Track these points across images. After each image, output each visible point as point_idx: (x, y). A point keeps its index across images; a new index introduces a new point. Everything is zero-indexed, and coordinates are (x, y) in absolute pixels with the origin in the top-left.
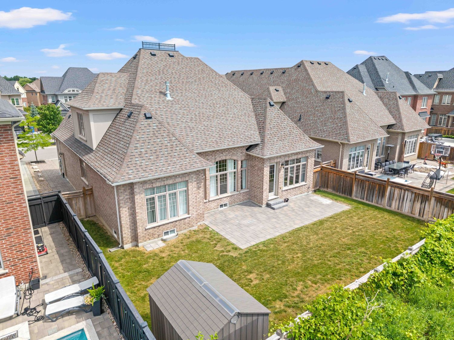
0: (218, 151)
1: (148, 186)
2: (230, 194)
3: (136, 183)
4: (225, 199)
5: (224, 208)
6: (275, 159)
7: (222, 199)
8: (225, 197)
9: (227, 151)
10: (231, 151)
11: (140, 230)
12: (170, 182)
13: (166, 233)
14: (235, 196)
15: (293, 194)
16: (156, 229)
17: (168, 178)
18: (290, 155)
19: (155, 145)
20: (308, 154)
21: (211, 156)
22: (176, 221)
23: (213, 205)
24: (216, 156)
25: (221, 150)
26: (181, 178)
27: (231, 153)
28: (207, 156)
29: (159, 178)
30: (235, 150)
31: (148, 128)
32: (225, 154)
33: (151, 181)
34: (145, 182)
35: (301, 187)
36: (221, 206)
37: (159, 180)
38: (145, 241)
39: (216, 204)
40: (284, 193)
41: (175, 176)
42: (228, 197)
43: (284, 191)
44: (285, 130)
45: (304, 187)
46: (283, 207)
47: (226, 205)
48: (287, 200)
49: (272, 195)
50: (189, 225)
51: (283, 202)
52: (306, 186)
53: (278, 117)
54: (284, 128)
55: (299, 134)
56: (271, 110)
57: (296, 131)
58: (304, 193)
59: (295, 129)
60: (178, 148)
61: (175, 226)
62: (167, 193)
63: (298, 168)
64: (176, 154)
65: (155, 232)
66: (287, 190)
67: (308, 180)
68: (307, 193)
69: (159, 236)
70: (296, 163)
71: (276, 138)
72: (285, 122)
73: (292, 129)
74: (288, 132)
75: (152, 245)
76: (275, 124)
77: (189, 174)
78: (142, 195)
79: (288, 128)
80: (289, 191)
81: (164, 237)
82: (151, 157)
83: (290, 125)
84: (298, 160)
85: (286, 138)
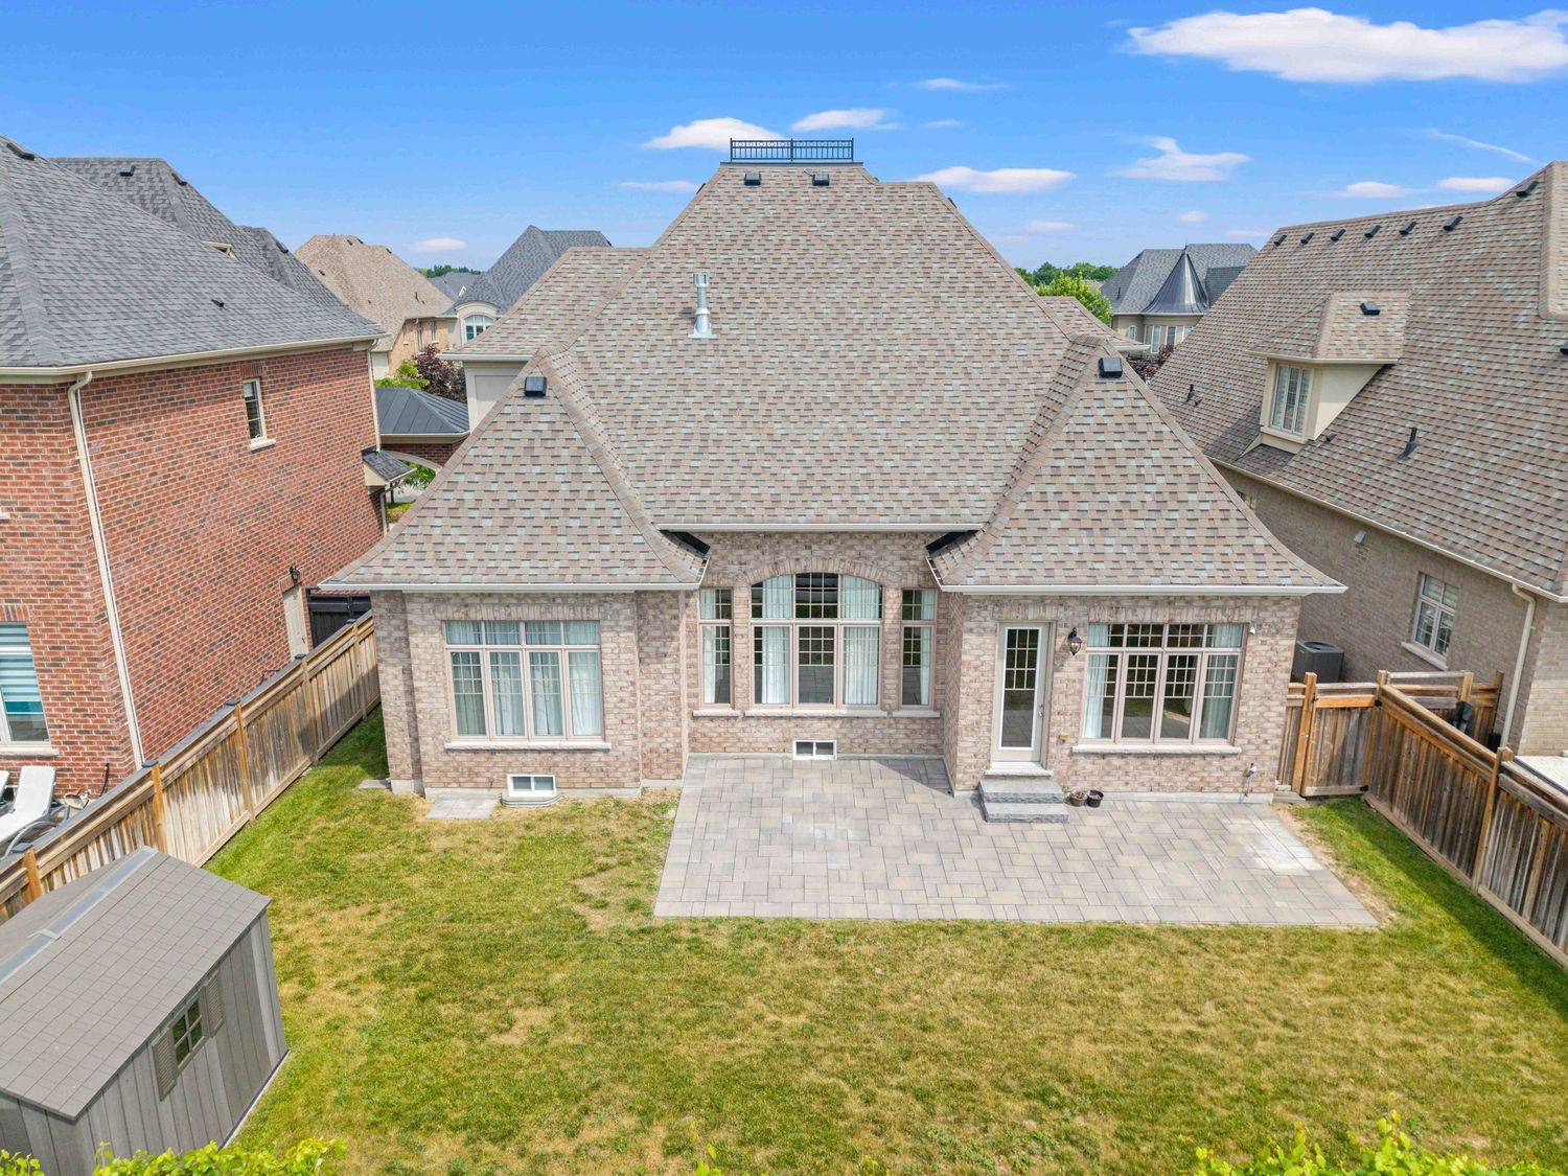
0: (788, 535)
1: (450, 612)
2: (843, 712)
3: (412, 596)
4: (817, 725)
5: (816, 757)
6: (1026, 606)
7: (808, 722)
8: (820, 718)
9: (830, 542)
10: (850, 542)
11: (427, 747)
12: (533, 613)
13: (522, 782)
14: (870, 724)
15: (1143, 778)
16: (482, 758)
17: (522, 598)
18: (1124, 603)
19: (518, 486)
20: (1247, 615)
21: (757, 552)
22: (554, 751)
23: (766, 734)
24: (777, 553)
25: (803, 534)
26: (573, 607)
27: (853, 553)
28: (741, 547)
29: (490, 595)
30: (868, 542)
31: (519, 426)
32: (819, 553)
33: (463, 599)
34: (439, 598)
35: (1199, 762)
36: (804, 747)
37: (489, 600)
38: (446, 785)
39: (777, 735)
40: (1084, 764)
41: (551, 598)
42: (835, 718)
43: (1087, 754)
44: (1134, 488)
45: (1216, 762)
46: (1039, 819)
47: (826, 747)
48: (1093, 801)
49: (1019, 760)
50: (606, 777)
51: (1055, 800)
52: (1233, 761)
53: (1125, 428)
54: (1133, 479)
55: (1217, 515)
56: (1098, 394)
57: (1208, 497)
58: (1217, 790)
59: (1203, 487)
60: (591, 505)
61: (543, 768)
62: (524, 650)
63: (1183, 668)
64: (575, 523)
65: (471, 770)
66: (1103, 756)
67: (1245, 734)
68: (1236, 797)
69: (491, 784)
70: (1172, 643)
71: (1064, 515)
72: (1155, 454)
73: (1182, 488)
74: (1148, 498)
75: (462, 804)
76: (1088, 454)
77: (605, 598)
78: (436, 639)
79: (1161, 480)
80: (1116, 762)
81: (512, 793)
82: (486, 523)
83: (1180, 470)
84: (1190, 634)
85: (1125, 524)
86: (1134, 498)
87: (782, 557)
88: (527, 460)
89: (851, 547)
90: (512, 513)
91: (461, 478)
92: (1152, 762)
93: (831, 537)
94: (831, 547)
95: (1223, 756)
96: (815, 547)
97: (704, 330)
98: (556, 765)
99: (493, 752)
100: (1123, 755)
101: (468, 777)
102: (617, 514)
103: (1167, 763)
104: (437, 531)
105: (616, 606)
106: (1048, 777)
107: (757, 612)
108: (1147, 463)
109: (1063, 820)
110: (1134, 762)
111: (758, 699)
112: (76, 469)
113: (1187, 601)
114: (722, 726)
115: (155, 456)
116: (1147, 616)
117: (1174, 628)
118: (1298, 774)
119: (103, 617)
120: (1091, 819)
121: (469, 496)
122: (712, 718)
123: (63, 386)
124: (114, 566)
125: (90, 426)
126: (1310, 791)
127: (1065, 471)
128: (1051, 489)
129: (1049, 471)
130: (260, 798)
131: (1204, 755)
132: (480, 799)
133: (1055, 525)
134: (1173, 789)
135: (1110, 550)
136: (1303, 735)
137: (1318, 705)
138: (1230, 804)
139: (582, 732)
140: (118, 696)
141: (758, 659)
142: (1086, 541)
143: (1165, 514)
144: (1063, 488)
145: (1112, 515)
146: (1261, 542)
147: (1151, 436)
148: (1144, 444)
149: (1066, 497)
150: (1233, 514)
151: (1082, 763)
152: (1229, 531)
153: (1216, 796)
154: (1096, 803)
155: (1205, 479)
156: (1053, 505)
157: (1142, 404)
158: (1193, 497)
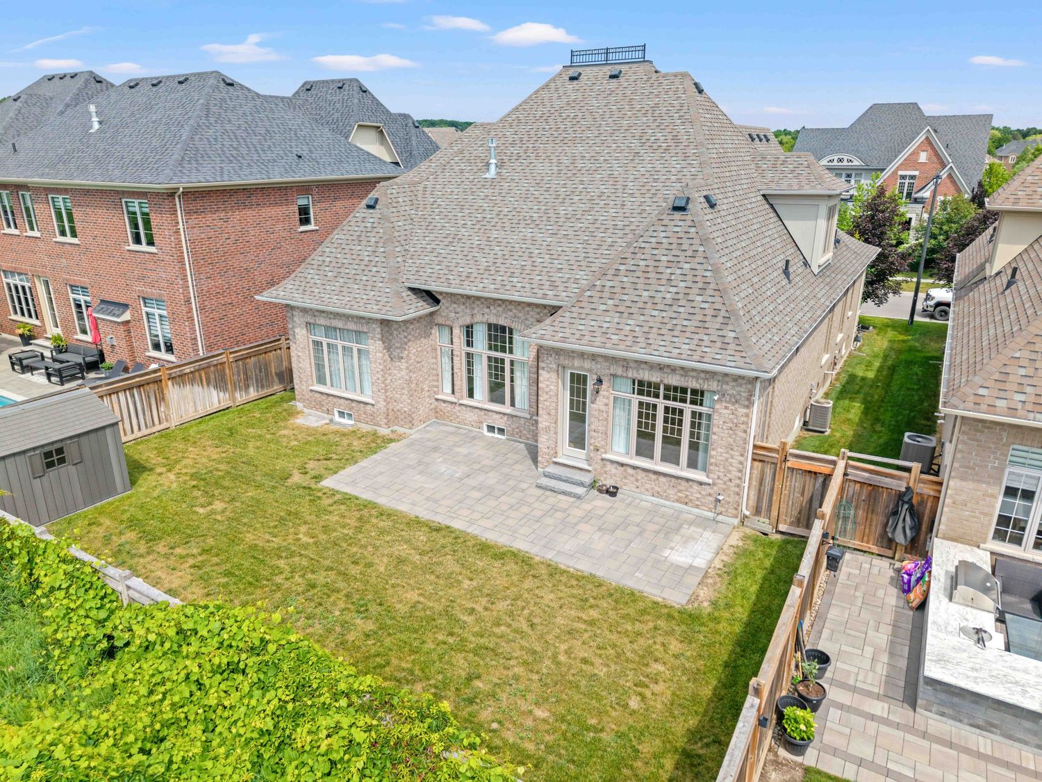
0: (478, 298)
1: (309, 319)
2: (509, 411)
3: (296, 308)
4: (495, 416)
5: (496, 435)
6: (573, 358)
7: (490, 414)
8: (497, 413)
9: (500, 306)
10: (510, 307)
12: (342, 324)
13: (341, 414)
15: (648, 486)
16: (325, 397)
17: (336, 315)
18: (632, 365)
19: (348, 256)
20: (714, 385)
21: (463, 307)
22: (353, 401)
23: (471, 416)
24: (473, 309)
25: (486, 299)
26: (356, 323)
27: (511, 314)
28: (455, 303)
29: (323, 312)
30: (519, 308)
31: (359, 224)
32: (494, 311)
33: (314, 313)
34: (305, 311)
35: (684, 483)
36: (491, 429)
37: (323, 315)
38: (312, 408)
39: (477, 418)
40: (613, 468)
41: (347, 317)
42: (504, 414)
43: (612, 462)
44: (662, 288)
45: (696, 487)
46: (564, 493)
47: (501, 431)
48: (612, 492)
49: (575, 457)
51: (582, 484)
52: (708, 490)
53: (674, 246)
54: (663, 282)
55: (710, 312)
56: (666, 222)
57: (710, 299)
58: (697, 507)
59: (710, 292)
60: (375, 269)
62: (340, 343)
63: (674, 417)
64: (365, 278)
65: (323, 402)
66: (622, 465)
67: (716, 472)
68: (711, 515)
69: (328, 411)
70: (666, 397)
71: (610, 302)
72: (687, 266)
73: (695, 291)
74: (669, 296)
75: (314, 419)
76: (642, 263)
77: (369, 320)
78: (305, 332)
79: (682, 284)
80: (630, 471)
81: (337, 418)
82: (330, 274)
83: (698, 279)
84: (677, 393)
85: (646, 312)
86: (659, 295)
87: (475, 312)
88: (356, 242)
89: (511, 310)
90: (341, 270)
91: (328, 250)
92: (654, 477)
93: (500, 302)
94: (500, 309)
95: (701, 484)
96: (492, 308)
97: (491, 174)
98: (353, 408)
99: (328, 395)
100: (635, 468)
101: (318, 406)
102: (384, 275)
103: (662, 479)
104: (310, 276)
105: (374, 326)
106: (589, 471)
107: (469, 344)
108: (679, 272)
109: (578, 497)
110: (641, 474)
111: (471, 394)
112: (177, 232)
113: (673, 369)
114: (449, 408)
116: (654, 377)
117: (667, 388)
118: (774, 513)
120: (604, 501)
121: (328, 260)
122: (444, 401)
124: (198, 280)
125: (188, 213)
126: (782, 527)
127: (621, 273)
128: (610, 284)
129: (612, 272)
130: (240, 397)
131: (688, 480)
132: (323, 418)
133: (604, 307)
134: (667, 498)
135: (628, 328)
136: (778, 484)
137: (789, 464)
138: (707, 519)
139: (366, 396)
141: (470, 371)
142: (616, 320)
143: (675, 308)
144: (616, 284)
145: (640, 305)
146: (732, 335)
147: (689, 253)
148: (681, 259)
149: (616, 290)
150: (723, 313)
151: (609, 467)
152: (714, 325)
153: (696, 511)
154: (613, 494)
155: (712, 286)
156: (606, 295)
157: (693, 230)
158: (699, 298)
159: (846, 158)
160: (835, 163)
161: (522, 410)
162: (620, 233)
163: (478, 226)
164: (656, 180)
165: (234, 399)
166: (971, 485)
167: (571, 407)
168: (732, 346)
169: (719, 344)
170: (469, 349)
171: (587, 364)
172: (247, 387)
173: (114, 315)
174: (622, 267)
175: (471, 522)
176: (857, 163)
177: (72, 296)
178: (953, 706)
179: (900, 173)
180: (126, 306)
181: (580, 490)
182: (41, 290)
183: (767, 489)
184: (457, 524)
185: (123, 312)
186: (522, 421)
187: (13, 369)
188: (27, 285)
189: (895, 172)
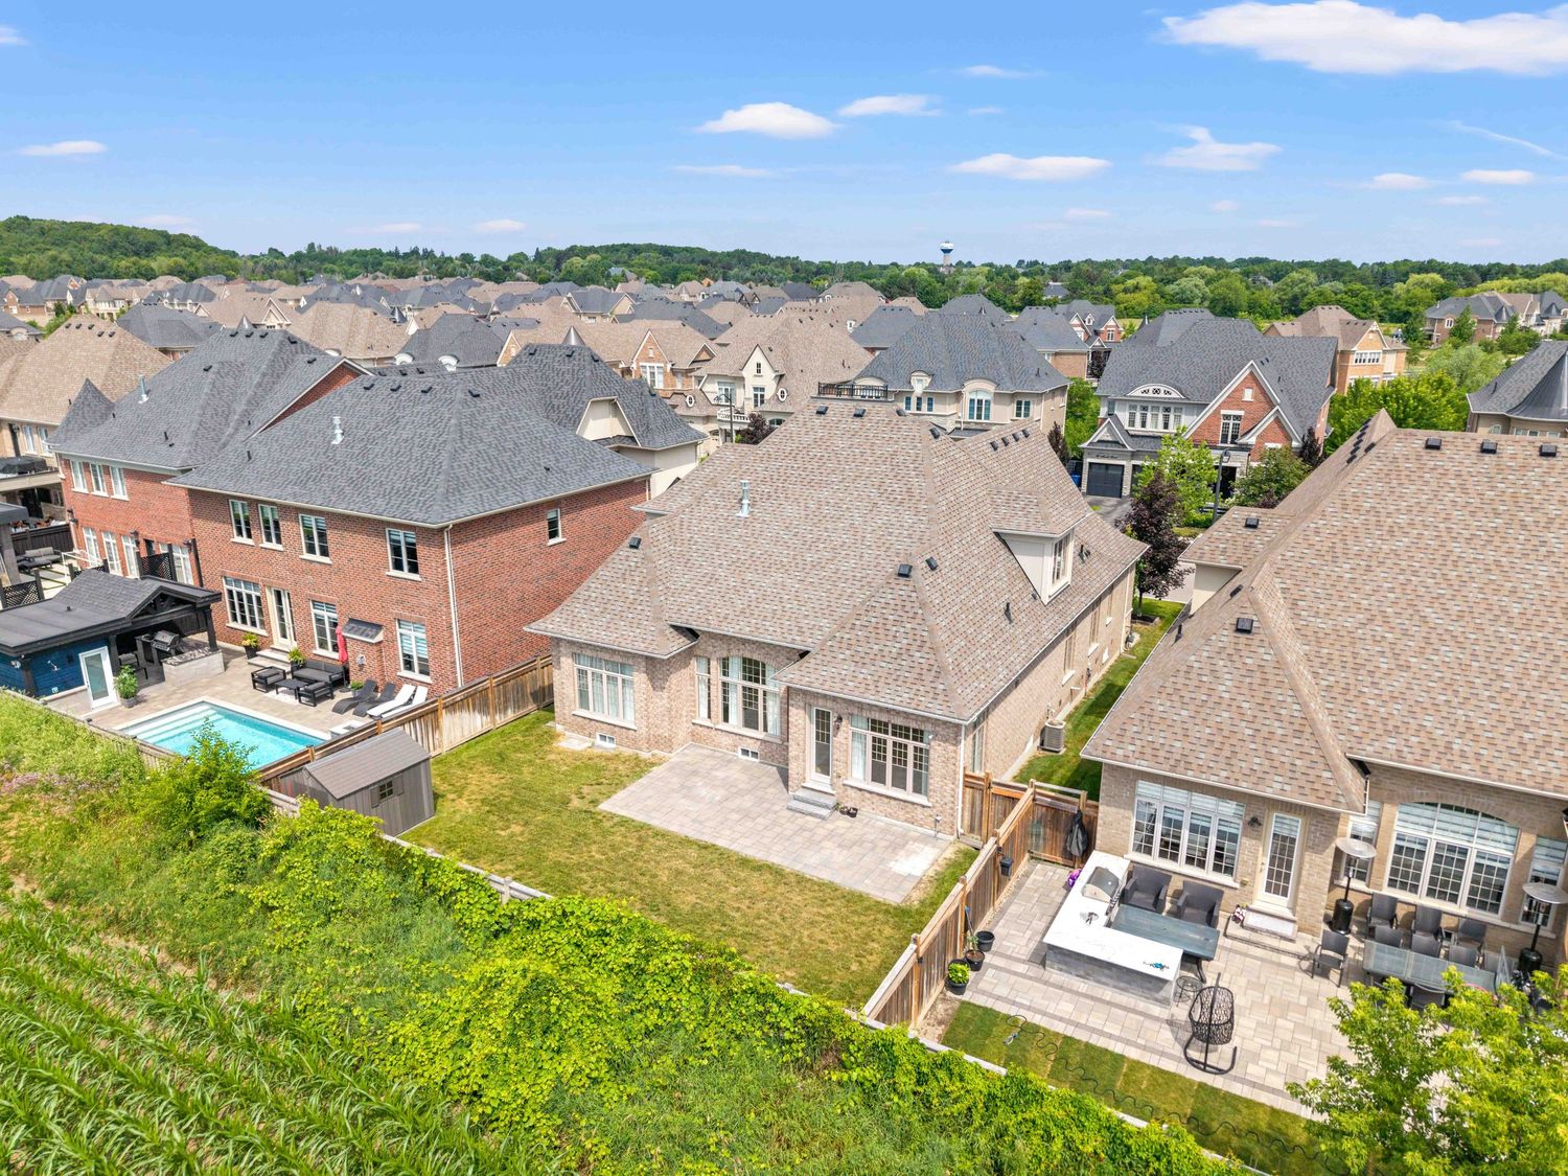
0: (735, 637)
1: (575, 650)
2: (762, 736)
4: (749, 741)
5: (750, 758)
6: (818, 698)
7: (745, 738)
8: (752, 738)
9: (754, 644)
10: (763, 645)
11: (568, 712)
13: (602, 738)
15: (881, 808)
16: (587, 722)
17: (602, 649)
19: (614, 593)
21: (720, 644)
22: (616, 726)
23: (726, 740)
25: (742, 639)
26: (623, 657)
27: (764, 653)
28: (712, 640)
29: (589, 645)
30: (772, 647)
31: (623, 562)
32: (749, 648)
33: (580, 645)
34: (571, 643)
35: (910, 806)
36: (745, 752)
37: (589, 647)
38: (572, 731)
39: (733, 743)
40: (853, 793)
41: (613, 651)
42: (758, 739)
43: (852, 787)
44: (889, 643)
45: (919, 808)
46: (811, 814)
47: (755, 754)
48: (852, 813)
49: (821, 782)
50: (634, 743)
51: (826, 807)
52: (929, 811)
53: (899, 608)
54: (890, 638)
55: (927, 667)
56: (892, 586)
57: (926, 656)
58: (921, 826)
59: (926, 649)
60: (639, 607)
61: (612, 731)
62: (604, 673)
63: (900, 753)
64: (630, 616)
65: (585, 726)
66: (860, 790)
67: (936, 797)
68: (932, 833)
69: (590, 735)
70: (894, 734)
71: (847, 652)
72: (909, 626)
73: (914, 648)
74: (894, 650)
75: (576, 742)
76: (873, 620)
77: (634, 656)
78: (570, 660)
79: (905, 641)
80: (868, 795)
81: (598, 741)
82: (596, 609)
83: (917, 637)
84: (902, 731)
85: (876, 663)
86: (887, 649)
87: (731, 649)
88: (621, 580)
89: (764, 648)
90: (608, 606)
91: (593, 585)
92: (886, 800)
95: (923, 806)
96: (747, 645)
97: (744, 513)
98: (615, 732)
99: (591, 719)
100: (871, 793)
101: (580, 729)
102: (648, 614)
103: (893, 802)
104: (577, 610)
105: (638, 661)
106: (833, 795)
107: (725, 674)
108: (902, 630)
109: (823, 818)
110: (876, 798)
111: (726, 719)
112: (444, 564)
113: (897, 713)
114: (706, 731)
115: (488, 554)
116: (884, 718)
117: (894, 726)
118: (984, 831)
119: (450, 627)
120: (843, 822)
121: (594, 595)
122: (701, 726)
123: (441, 530)
124: (459, 606)
125: (453, 544)
127: (858, 627)
128: (847, 636)
129: (850, 626)
130: (500, 719)
131: (913, 803)
132: (585, 741)
133: (842, 656)
134: (897, 819)
135: (862, 676)
136: (985, 808)
137: (992, 791)
138: (929, 836)
139: (629, 721)
140: (454, 662)
141: (725, 699)
142: (852, 669)
143: (899, 661)
144: (853, 637)
145: (872, 656)
146: (942, 687)
147: (911, 615)
148: (905, 619)
149: (853, 642)
150: (935, 668)
151: (850, 791)
152: (928, 677)
153: (920, 829)
154: (853, 815)
155: (928, 645)
156: (844, 646)
157: (914, 594)
158: (918, 654)
159: (1162, 389)
160: (1151, 394)
161: (771, 736)
162: (858, 584)
163: (733, 567)
164: (890, 534)
165: (494, 721)
166: (1114, 810)
167: (817, 738)
168: (941, 697)
169: (931, 695)
170: (725, 679)
171: (830, 704)
172: (506, 709)
173: (367, 636)
174: (858, 623)
175: (733, 841)
176: (1175, 395)
177: (313, 611)
178: (1066, 963)
179: (1223, 412)
180: (379, 627)
181: (825, 812)
182: (271, 600)
183: (978, 810)
184: (721, 843)
185: (377, 633)
186: (774, 747)
187: (255, 687)
188: (254, 594)
189: (1217, 411)
